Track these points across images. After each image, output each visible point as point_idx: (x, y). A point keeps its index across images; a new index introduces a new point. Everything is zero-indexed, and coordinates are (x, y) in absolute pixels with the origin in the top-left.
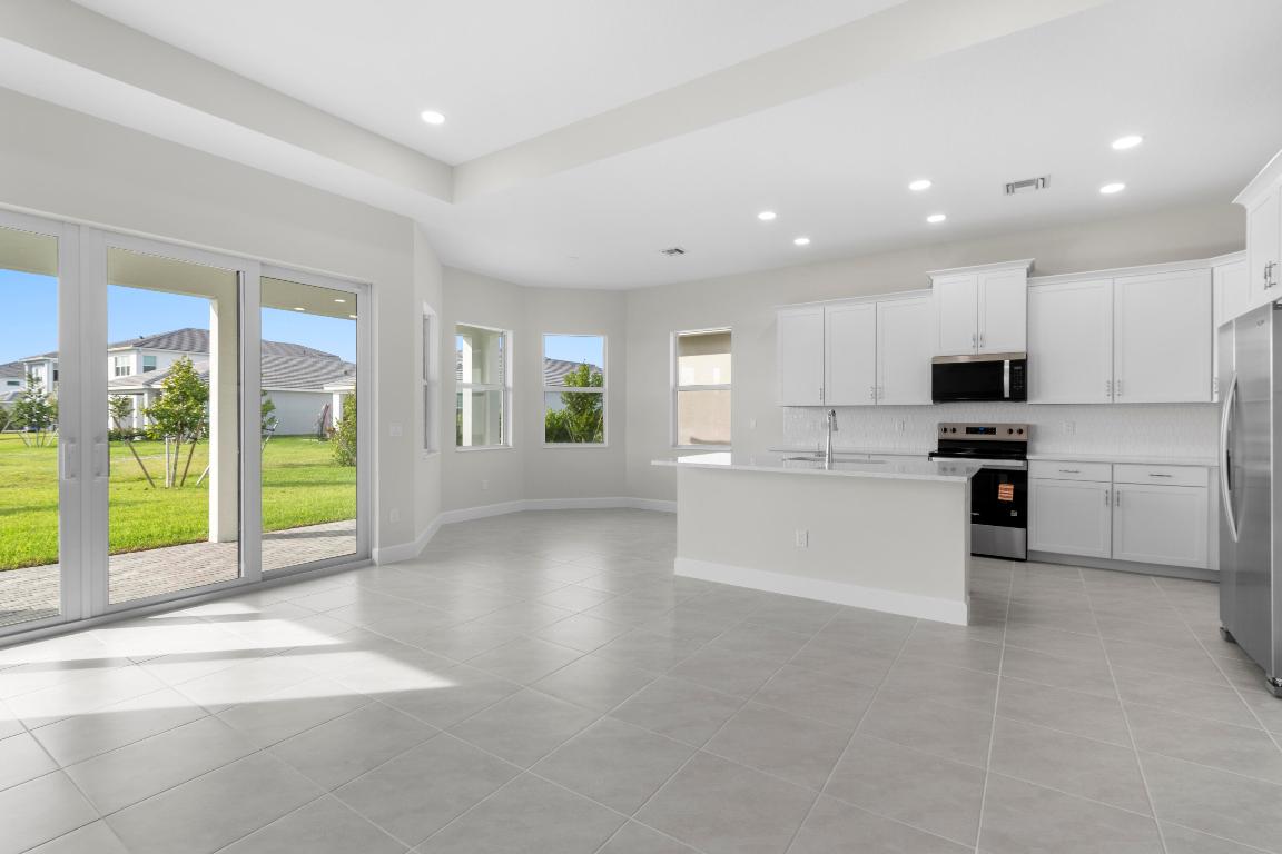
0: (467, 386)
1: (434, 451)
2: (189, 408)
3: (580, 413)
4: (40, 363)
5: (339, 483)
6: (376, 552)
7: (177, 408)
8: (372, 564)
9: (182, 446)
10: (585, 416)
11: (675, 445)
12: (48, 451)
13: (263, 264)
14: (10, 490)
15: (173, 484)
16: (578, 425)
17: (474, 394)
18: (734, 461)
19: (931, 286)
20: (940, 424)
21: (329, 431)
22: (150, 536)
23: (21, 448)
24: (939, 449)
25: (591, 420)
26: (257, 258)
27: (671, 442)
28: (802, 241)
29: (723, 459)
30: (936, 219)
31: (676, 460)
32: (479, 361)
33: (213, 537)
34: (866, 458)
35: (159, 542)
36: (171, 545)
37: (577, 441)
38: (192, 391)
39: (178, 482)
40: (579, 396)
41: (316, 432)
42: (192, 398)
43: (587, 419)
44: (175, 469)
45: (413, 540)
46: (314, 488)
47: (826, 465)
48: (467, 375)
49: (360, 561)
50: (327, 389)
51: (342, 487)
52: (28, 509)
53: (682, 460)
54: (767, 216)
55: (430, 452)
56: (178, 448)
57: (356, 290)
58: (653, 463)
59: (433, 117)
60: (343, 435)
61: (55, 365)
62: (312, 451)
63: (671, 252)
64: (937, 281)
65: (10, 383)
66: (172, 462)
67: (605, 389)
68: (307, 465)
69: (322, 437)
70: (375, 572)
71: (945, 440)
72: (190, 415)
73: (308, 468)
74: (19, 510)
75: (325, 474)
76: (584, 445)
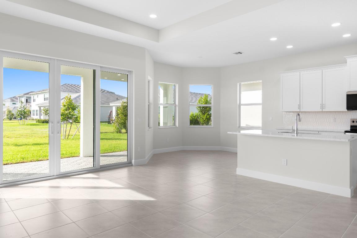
0: (161, 104)
1: (151, 128)
2: (70, 112)
3: (204, 114)
4: (22, 97)
5: (117, 139)
6: (133, 161)
7: (67, 112)
8: (132, 165)
9: (68, 125)
10: (206, 115)
11: (239, 127)
12: (26, 126)
13: (101, 67)
14: (19, 139)
15: (65, 138)
16: (203, 119)
17: (164, 107)
18: (263, 133)
19: (346, 63)
20: (351, 119)
21: (112, 120)
22: (63, 154)
23: (18, 125)
24: (351, 130)
25: (208, 117)
26: (99, 65)
27: (238, 126)
28: (290, 47)
29: (259, 132)
30: (347, 36)
31: (240, 132)
32: (166, 95)
33: (81, 155)
34: (317, 133)
35: (66, 156)
36: (69, 157)
37: (202, 125)
38: (72, 107)
39: (67, 137)
40: (203, 107)
41: (107, 121)
42: (71, 109)
43: (206, 116)
44: (66, 133)
45: (145, 158)
46: (109, 141)
47: (295, 135)
48: (162, 100)
49: (128, 164)
50: (111, 105)
51: (118, 141)
52: (26, 144)
53: (242, 132)
54: (274, 39)
55: (149, 128)
56: (66, 126)
57: (127, 73)
58: (228, 133)
59: (153, 16)
60: (117, 122)
61: (27, 97)
62: (106, 127)
63: (237, 53)
64: (349, 60)
65: (13, 104)
66: (65, 130)
67: (212, 105)
68: (105, 133)
69: (109, 122)
70: (133, 168)
71: (353, 126)
72: (70, 115)
73: (105, 134)
74: (24, 145)
75: (111, 136)
76: (205, 126)
